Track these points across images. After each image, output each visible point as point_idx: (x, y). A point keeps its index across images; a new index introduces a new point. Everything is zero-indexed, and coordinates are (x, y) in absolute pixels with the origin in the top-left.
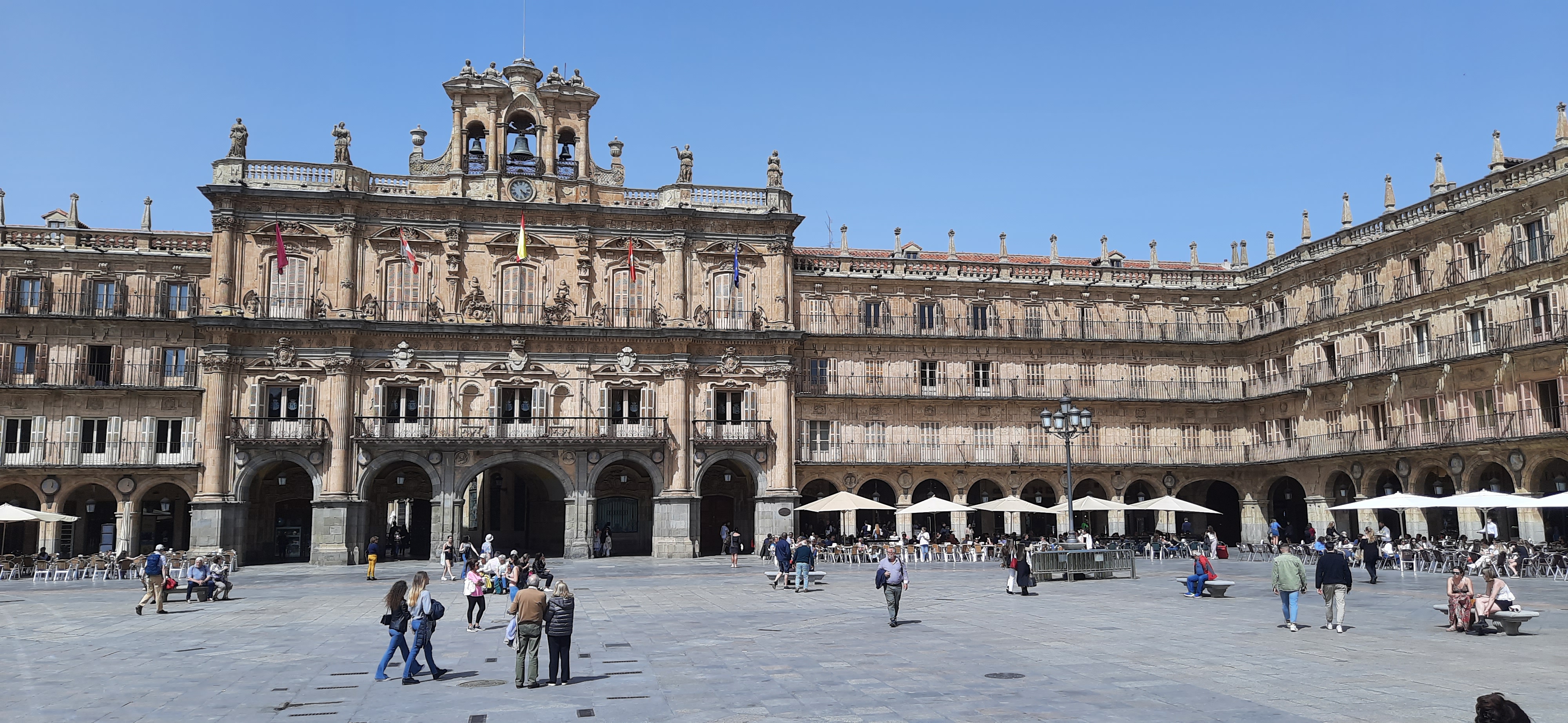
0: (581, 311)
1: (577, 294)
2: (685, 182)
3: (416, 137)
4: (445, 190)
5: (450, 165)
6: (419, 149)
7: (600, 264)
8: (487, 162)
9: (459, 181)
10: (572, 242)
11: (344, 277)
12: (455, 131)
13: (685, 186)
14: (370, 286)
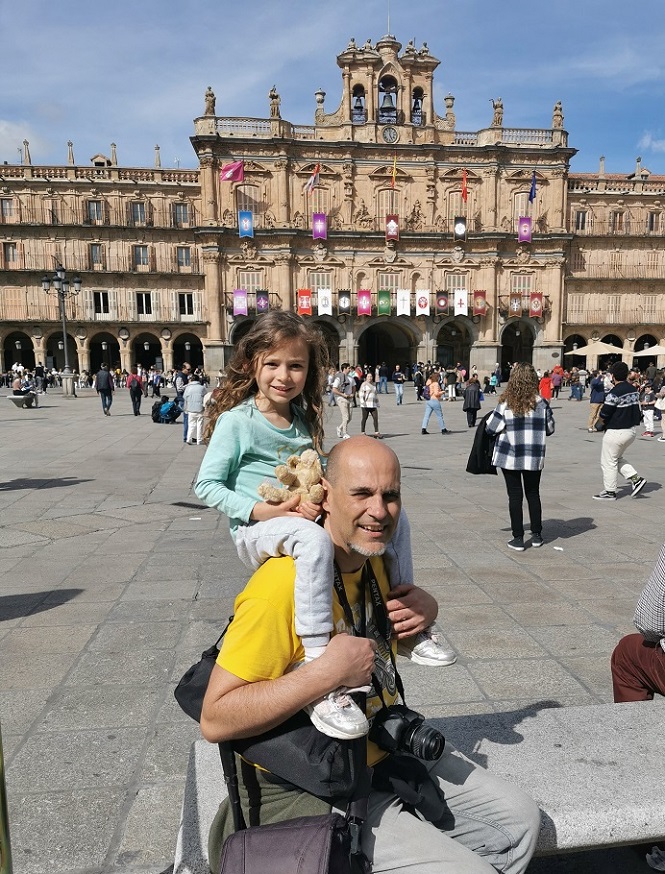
0: (429, 221)
1: (426, 209)
2: (497, 126)
3: (319, 97)
4: (341, 136)
5: (342, 117)
6: (321, 106)
7: (441, 186)
8: (366, 114)
9: (349, 128)
10: (423, 172)
11: (283, 198)
12: (345, 92)
13: (498, 129)
14: (298, 205)
